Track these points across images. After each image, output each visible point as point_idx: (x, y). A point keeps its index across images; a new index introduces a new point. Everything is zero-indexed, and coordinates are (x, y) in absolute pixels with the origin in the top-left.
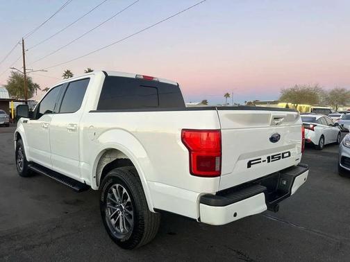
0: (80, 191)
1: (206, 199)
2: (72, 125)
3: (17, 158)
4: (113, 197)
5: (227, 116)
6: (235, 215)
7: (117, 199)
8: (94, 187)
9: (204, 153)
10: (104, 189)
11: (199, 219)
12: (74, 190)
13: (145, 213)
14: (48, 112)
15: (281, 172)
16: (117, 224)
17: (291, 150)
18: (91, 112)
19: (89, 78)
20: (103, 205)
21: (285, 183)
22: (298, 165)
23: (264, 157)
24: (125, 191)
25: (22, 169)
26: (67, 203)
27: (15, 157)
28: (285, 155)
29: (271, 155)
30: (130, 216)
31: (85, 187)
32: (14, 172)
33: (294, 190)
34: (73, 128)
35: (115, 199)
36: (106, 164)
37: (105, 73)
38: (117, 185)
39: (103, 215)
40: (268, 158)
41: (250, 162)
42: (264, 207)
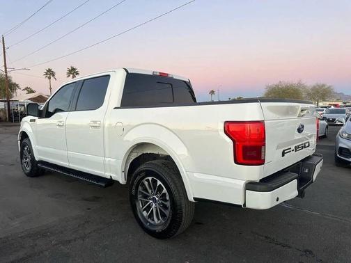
1: (251, 186)
2: (95, 122)
3: (22, 158)
4: (145, 189)
6: (277, 200)
7: (150, 191)
8: (122, 181)
10: (135, 183)
11: (245, 205)
13: (183, 201)
14: (57, 110)
15: (302, 161)
16: (151, 216)
17: (310, 140)
18: (115, 108)
19: (109, 76)
20: (133, 200)
21: (307, 171)
22: (313, 155)
24: (159, 183)
25: (28, 168)
26: (86, 200)
27: (19, 156)
29: (296, 145)
30: (165, 207)
31: (110, 182)
32: (18, 173)
33: (314, 177)
34: (96, 125)
35: (148, 192)
38: (150, 178)
39: (134, 208)
40: (295, 147)
41: (284, 151)
42: (296, 193)
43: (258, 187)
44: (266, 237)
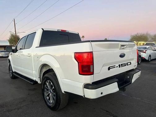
0: (33, 84)
1: (87, 86)
2: (29, 54)
3: (9, 70)
4: (47, 86)
5: (96, 45)
6: (102, 93)
7: (49, 87)
8: (39, 82)
9: (85, 64)
10: (43, 83)
11: (84, 96)
12: (31, 84)
13: (61, 93)
14: (21, 49)
16: (49, 99)
17: (131, 61)
18: (36, 47)
19: (36, 32)
20: (43, 90)
21: (128, 77)
22: (136, 69)
23: (117, 65)
24: (51, 83)
25: (11, 75)
26: (29, 90)
27: (8, 70)
28: (128, 64)
29: (120, 64)
30: (54, 95)
31: (35, 82)
32: (9, 77)
33: (133, 81)
34: (29, 55)
35: (48, 88)
36: (44, 71)
37: (43, 29)
38: (48, 81)
39: (43, 95)
40: (119, 65)
41: (109, 67)
42: (117, 89)
43: (90, 87)
44: (107, 111)
